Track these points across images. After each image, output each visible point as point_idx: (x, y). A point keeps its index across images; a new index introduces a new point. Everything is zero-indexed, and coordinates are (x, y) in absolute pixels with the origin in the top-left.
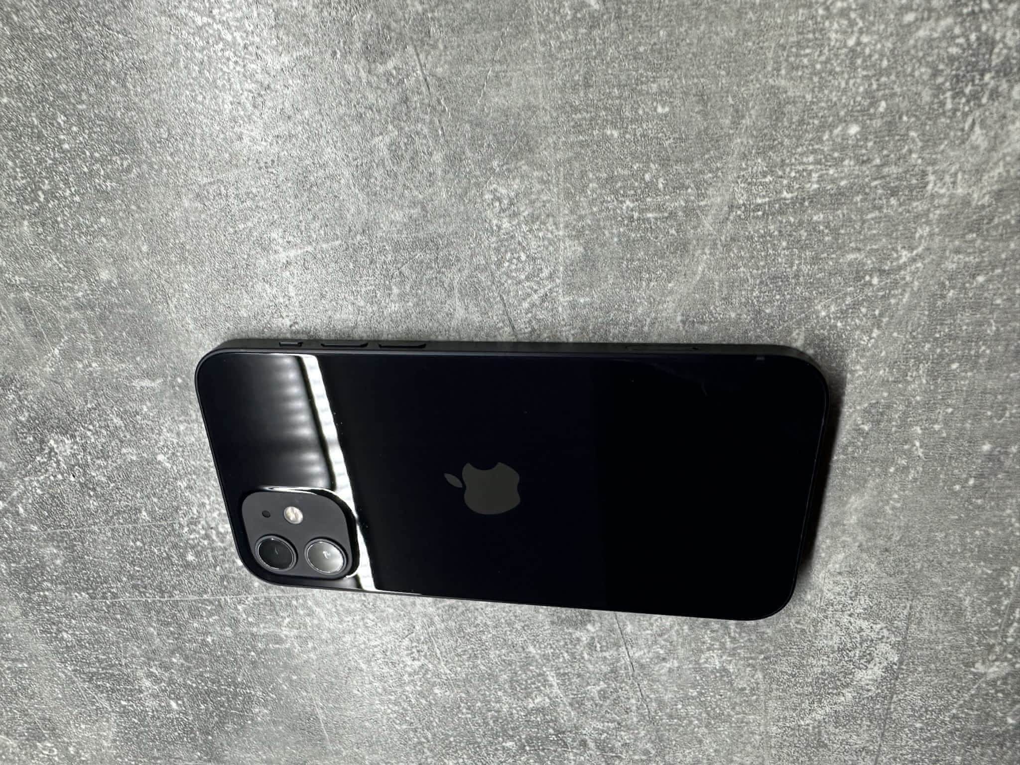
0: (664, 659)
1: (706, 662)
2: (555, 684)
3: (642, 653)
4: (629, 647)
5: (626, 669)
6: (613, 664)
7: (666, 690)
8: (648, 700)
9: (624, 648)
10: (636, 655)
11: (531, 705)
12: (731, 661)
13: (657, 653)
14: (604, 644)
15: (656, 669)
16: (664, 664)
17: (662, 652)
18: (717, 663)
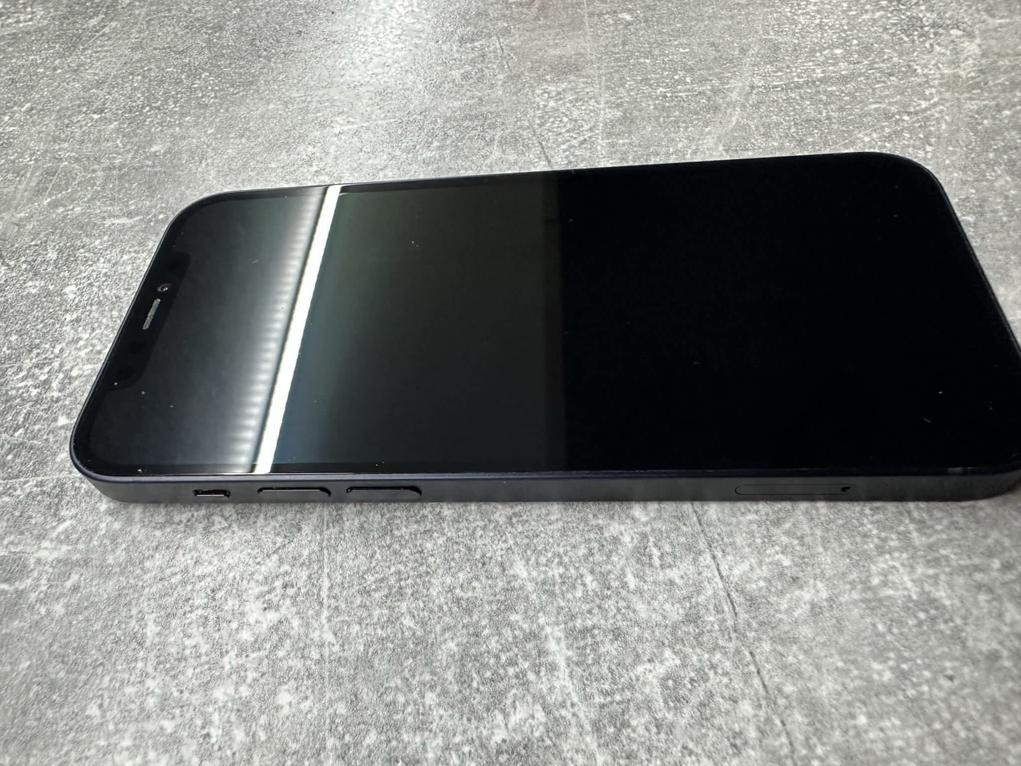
0: (795, 579)
1: (885, 584)
2: (561, 662)
3: (745, 566)
4: (719, 554)
5: (718, 610)
6: (689, 598)
7: (818, 668)
8: (781, 702)
9: (708, 556)
10: (736, 572)
11: (499, 736)
12: (936, 577)
13: (778, 564)
14: (667, 548)
15: (784, 606)
16: (797, 593)
17: (787, 562)
18: (909, 584)
